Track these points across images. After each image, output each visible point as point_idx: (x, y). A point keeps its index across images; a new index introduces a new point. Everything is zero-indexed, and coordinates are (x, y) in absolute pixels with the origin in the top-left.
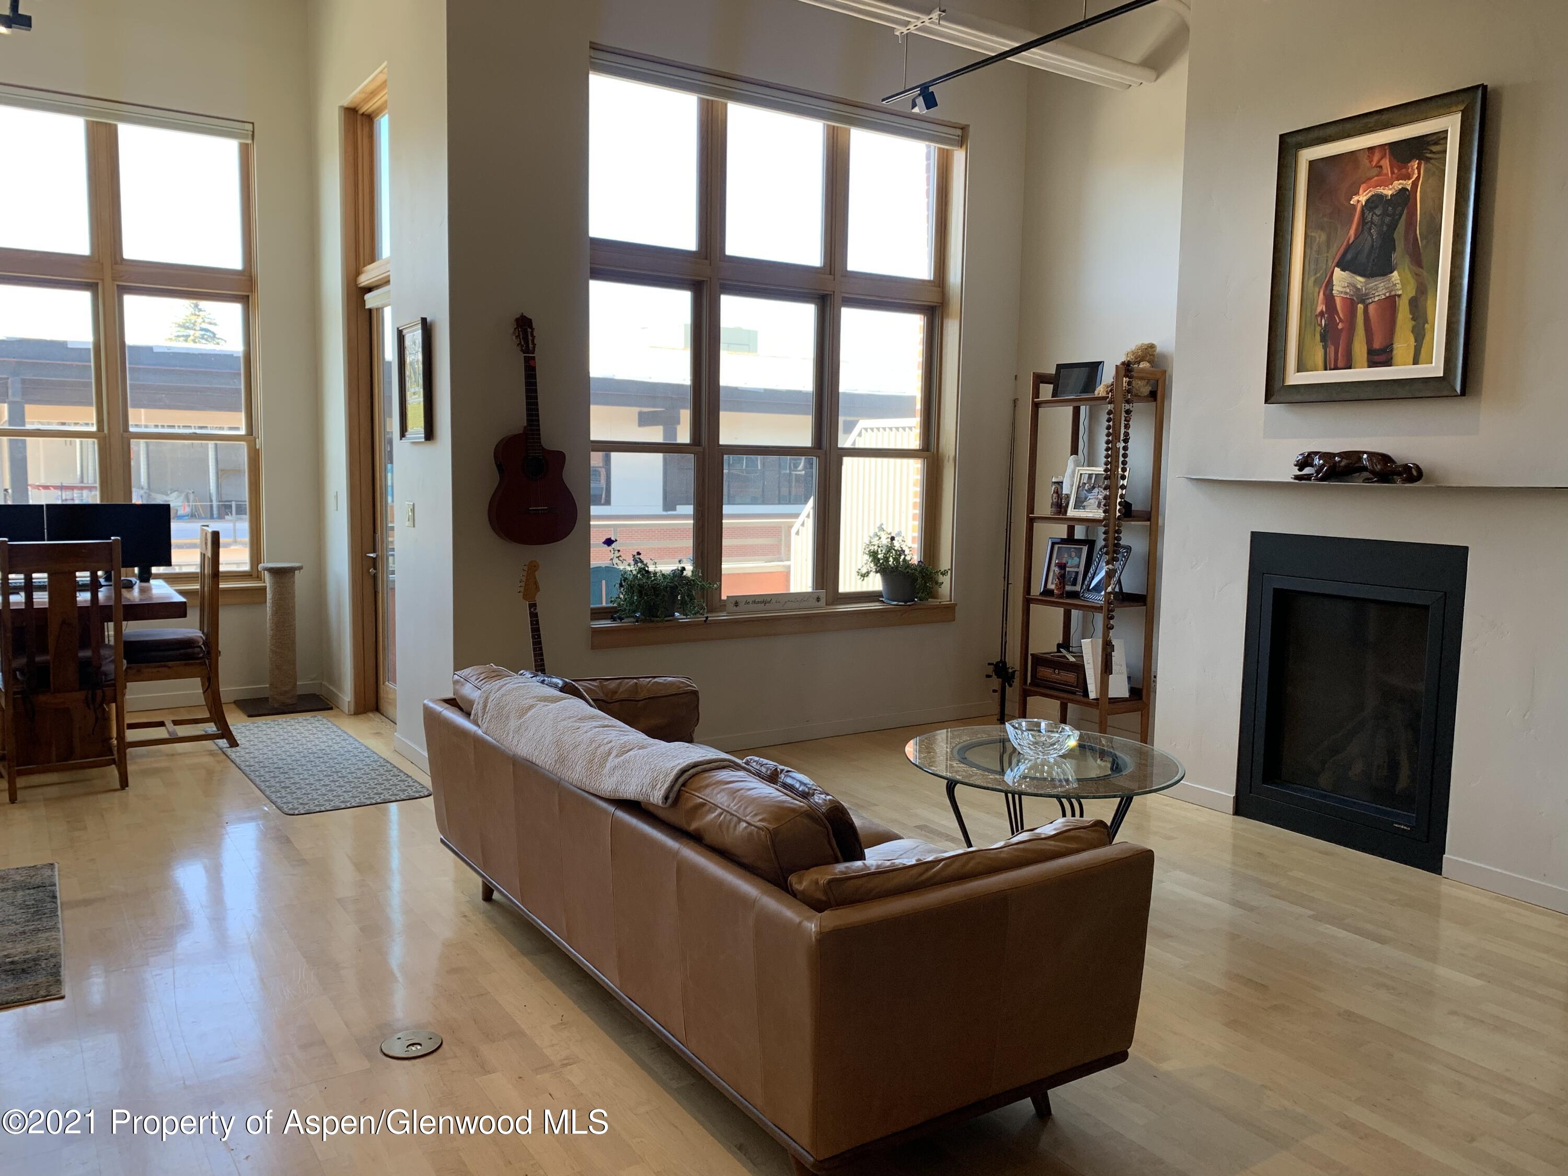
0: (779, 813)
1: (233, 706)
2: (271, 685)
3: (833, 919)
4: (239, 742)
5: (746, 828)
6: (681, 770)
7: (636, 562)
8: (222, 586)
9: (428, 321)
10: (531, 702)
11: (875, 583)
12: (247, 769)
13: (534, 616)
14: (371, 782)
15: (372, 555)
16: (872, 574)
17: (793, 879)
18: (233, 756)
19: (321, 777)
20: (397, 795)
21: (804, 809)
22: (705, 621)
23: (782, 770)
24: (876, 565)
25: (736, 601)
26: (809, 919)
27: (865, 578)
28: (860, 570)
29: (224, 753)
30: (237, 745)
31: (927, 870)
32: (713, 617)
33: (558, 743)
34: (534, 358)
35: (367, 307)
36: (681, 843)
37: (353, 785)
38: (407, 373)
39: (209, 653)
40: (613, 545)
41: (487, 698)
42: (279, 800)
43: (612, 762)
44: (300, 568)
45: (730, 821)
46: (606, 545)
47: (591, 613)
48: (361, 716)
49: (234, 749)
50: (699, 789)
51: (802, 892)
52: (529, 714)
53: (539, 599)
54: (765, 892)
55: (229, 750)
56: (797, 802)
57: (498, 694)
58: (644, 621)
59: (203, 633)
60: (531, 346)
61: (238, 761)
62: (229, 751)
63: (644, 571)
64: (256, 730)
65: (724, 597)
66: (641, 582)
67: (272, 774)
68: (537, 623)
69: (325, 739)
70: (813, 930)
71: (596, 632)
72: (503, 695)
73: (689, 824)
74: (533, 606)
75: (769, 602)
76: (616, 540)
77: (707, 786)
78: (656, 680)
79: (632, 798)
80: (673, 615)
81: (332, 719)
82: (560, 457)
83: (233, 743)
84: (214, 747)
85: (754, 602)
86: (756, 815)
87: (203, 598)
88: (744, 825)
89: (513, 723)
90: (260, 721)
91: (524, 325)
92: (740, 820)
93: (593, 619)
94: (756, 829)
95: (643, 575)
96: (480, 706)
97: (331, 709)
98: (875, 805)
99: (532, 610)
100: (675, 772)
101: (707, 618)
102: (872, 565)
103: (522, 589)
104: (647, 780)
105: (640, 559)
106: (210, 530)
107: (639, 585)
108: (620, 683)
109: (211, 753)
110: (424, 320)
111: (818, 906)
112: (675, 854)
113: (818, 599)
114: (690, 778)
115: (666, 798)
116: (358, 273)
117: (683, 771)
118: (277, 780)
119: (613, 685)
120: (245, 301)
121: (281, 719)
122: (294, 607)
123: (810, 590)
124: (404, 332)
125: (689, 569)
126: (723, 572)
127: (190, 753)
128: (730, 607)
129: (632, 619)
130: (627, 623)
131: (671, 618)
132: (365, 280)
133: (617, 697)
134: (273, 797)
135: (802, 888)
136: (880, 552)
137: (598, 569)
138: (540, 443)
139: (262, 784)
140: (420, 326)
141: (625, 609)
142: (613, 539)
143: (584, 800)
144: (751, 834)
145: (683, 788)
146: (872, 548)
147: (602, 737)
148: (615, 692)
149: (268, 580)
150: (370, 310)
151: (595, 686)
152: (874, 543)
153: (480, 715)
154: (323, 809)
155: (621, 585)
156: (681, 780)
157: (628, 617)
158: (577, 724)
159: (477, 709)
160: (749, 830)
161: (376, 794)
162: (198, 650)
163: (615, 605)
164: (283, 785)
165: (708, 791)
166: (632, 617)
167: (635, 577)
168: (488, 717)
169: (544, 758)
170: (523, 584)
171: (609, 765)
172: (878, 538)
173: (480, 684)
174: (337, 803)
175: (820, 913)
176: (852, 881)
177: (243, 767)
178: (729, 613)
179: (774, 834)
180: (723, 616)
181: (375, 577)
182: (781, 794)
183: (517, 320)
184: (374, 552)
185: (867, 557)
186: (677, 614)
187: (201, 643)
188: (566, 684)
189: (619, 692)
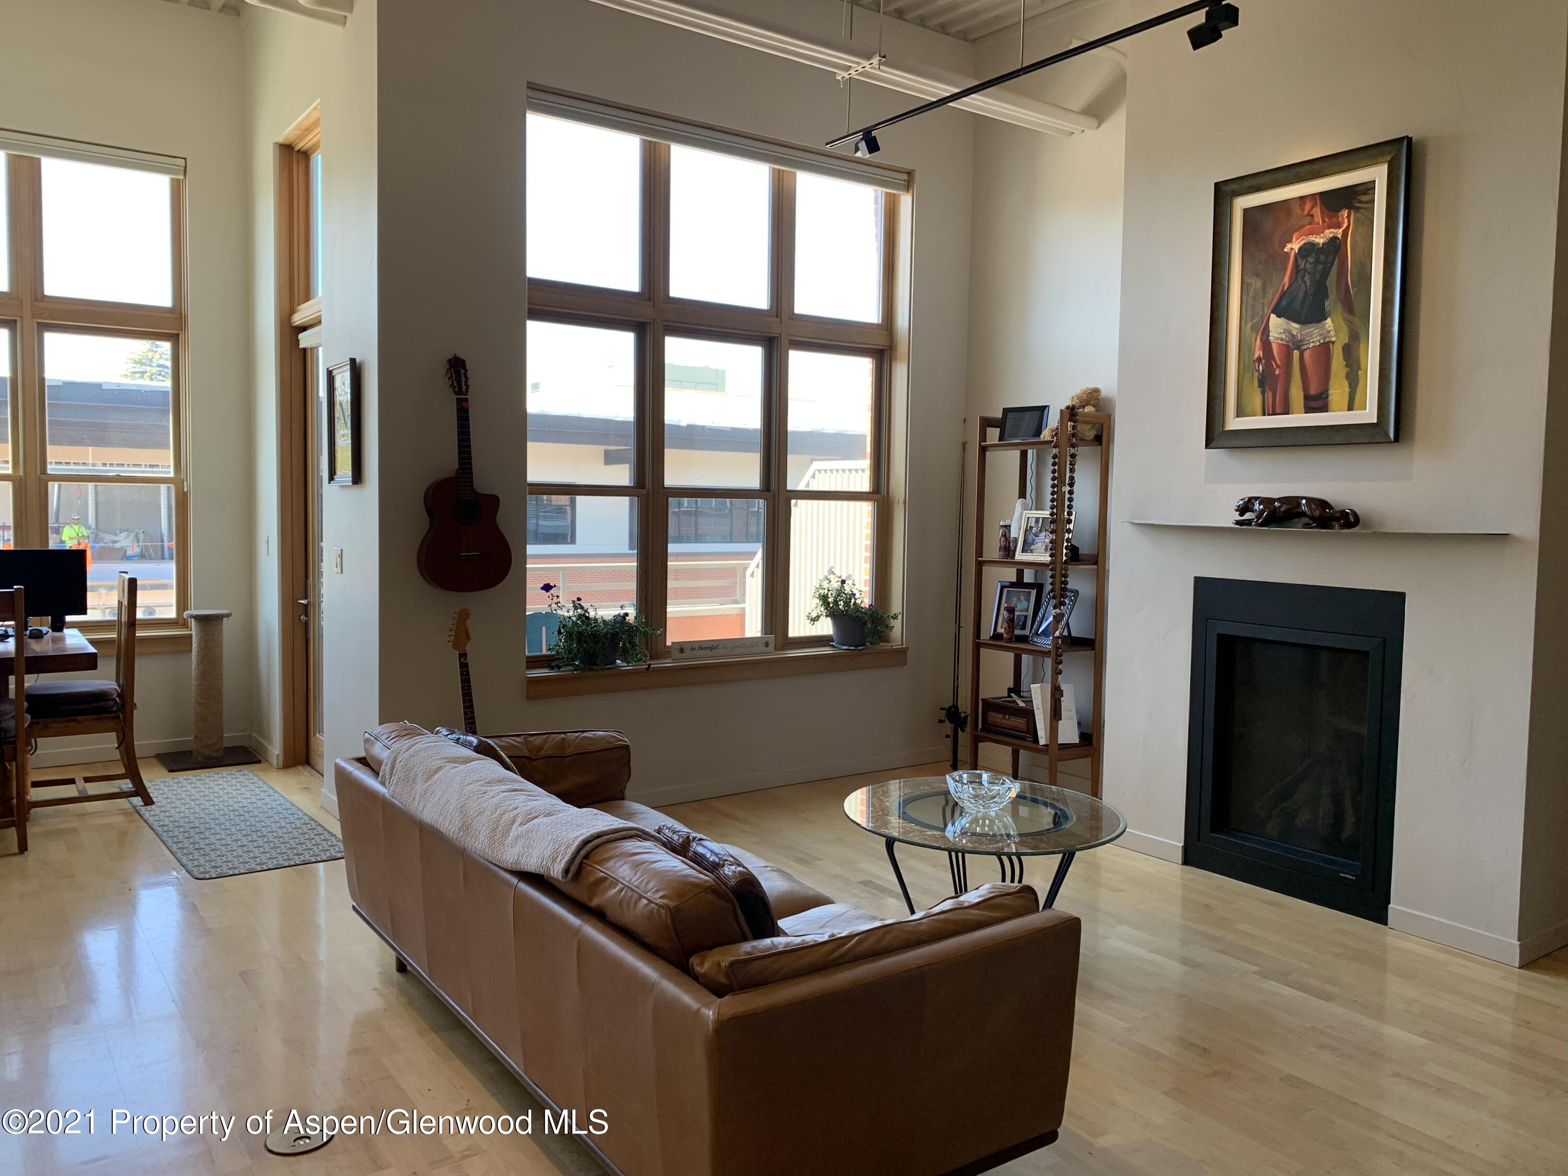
0: (682, 888)
1: (154, 760)
2: (195, 738)
3: (732, 1005)
4: (154, 800)
5: (646, 905)
6: (583, 841)
7: (576, 608)
8: (139, 634)
9: (357, 361)
10: (439, 763)
11: (826, 627)
12: (160, 829)
13: (464, 667)
14: (292, 842)
15: (303, 602)
16: (822, 618)
17: (694, 960)
18: (147, 815)
19: (240, 836)
20: (317, 855)
21: (708, 884)
22: (648, 669)
23: (694, 838)
24: (826, 609)
25: (681, 648)
26: (708, 1006)
27: (815, 622)
28: (810, 614)
29: (137, 812)
30: (153, 803)
31: (839, 947)
32: (655, 664)
33: (462, 808)
34: (466, 400)
35: (301, 346)
36: (582, 920)
37: (272, 845)
38: (337, 415)
39: (123, 706)
40: (552, 591)
41: (395, 759)
42: (190, 863)
43: (515, 831)
44: (228, 615)
45: (631, 897)
46: (544, 591)
47: (527, 662)
48: (292, 770)
49: (148, 808)
50: (600, 863)
51: (704, 975)
52: (436, 776)
53: (470, 648)
54: (664, 975)
55: (143, 808)
56: (702, 876)
57: (406, 755)
58: (582, 670)
59: (119, 685)
60: (464, 387)
61: (151, 820)
62: (143, 810)
63: (584, 618)
64: (175, 787)
65: (669, 643)
66: (580, 629)
67: (186, 835)
68: (468, 673)
69: (248, 795)
70: (711, 1018)
71: (532, 682)
72: (411, 756)
73: (591, 900)
74: (463, 655)
75: (716, 648)
76: (555, 586)
77: (610, 859)
78: (585, 734)
79: (533, 871)
80: (615, 662)
81: (259, 773)
82: (494, 501)
83: (148, 801)
84: (128, 806)
85: (701, 648)
86: (657, 891)
87: (119, 648)
88: (645, 902)
89: (420, 787)
90: (182, 776)
91: (457, 366)
92: (641, 897)
93: (528, 668)
94: (657, 907)
95: (582, 622)
96: (388, 768)
97: (259, 762)
98: (821, 860)
99: (462, 659)
100: (577, 843)
101: (649, 665)
102: (822, 609)
103: (452, 638)
104: (548, 853)
105: (580, 605)
106: (127, 577)
107: (578, 632)
108: (547, 739)
109: (125, 813)
110: (353, 361)
111: (719, 991)
112: (578, 931)
113: (767, 644)
114: (593, 850)
115: (566, 871)
116: (292, 312)
117: (586, 842)
118: (191, 840)
119: (538, 741)
120: (174, 338)
121: (203, 773)
122: (221, 657)
123: (759, 635)
124: (335, 372)
125: (632, 614)
126: (668, 616)
127: (100, 812)
128: (676, 654)
129: (571, 668)
130: (565, 671)
131: (612, 666)
132: (299, 318)
133: (542, 753)
134: (184, 861)
135: (703, 970)
136: (830, 596)
137: (537, 616)
138: (473, 486)
139: (175, 846)
140: (348, 367)
141: (564, 658)
142: (552, 584)
143: (487, 869)
144: (651, 911)
145: (585, 861)
146: (822, 592)
147: (508, 802)
148: (540, 749)
149: (194, 630)
150: (305, 350)
151: (518, 742)
152: (824, 587)
153: (388, 777)
154: (236, 872)
155: (560, 633)
156: (583, 852)
157: (565, 666)
158: (485, 788)
159: (385, 769)
160: (649, 908)
161: (296, 854)
162: (112, 702)
163: (553, 653)
164: (196, 846)
165: (610, 864)
166: (571, 665)
167: (575, 623)
168: (395, 778)
169: (449, 825)
170: (453, 633)
171: (513, 834)
172: (828, 582)
173: (389, 743)
174: (253, 866)
175: (720, 998)
176: (756, 962)
177: (155, 827)
178: (674, 660)
179: (674, 912)
180: (668, 663)
181: (306, 625)
182: (687, 867)
183: (449, 361)
184: (306, 598)
185: (818, 601)
186: (618, 662)
187: (115, 696)
188: (480, 742)
189: (545, 748)
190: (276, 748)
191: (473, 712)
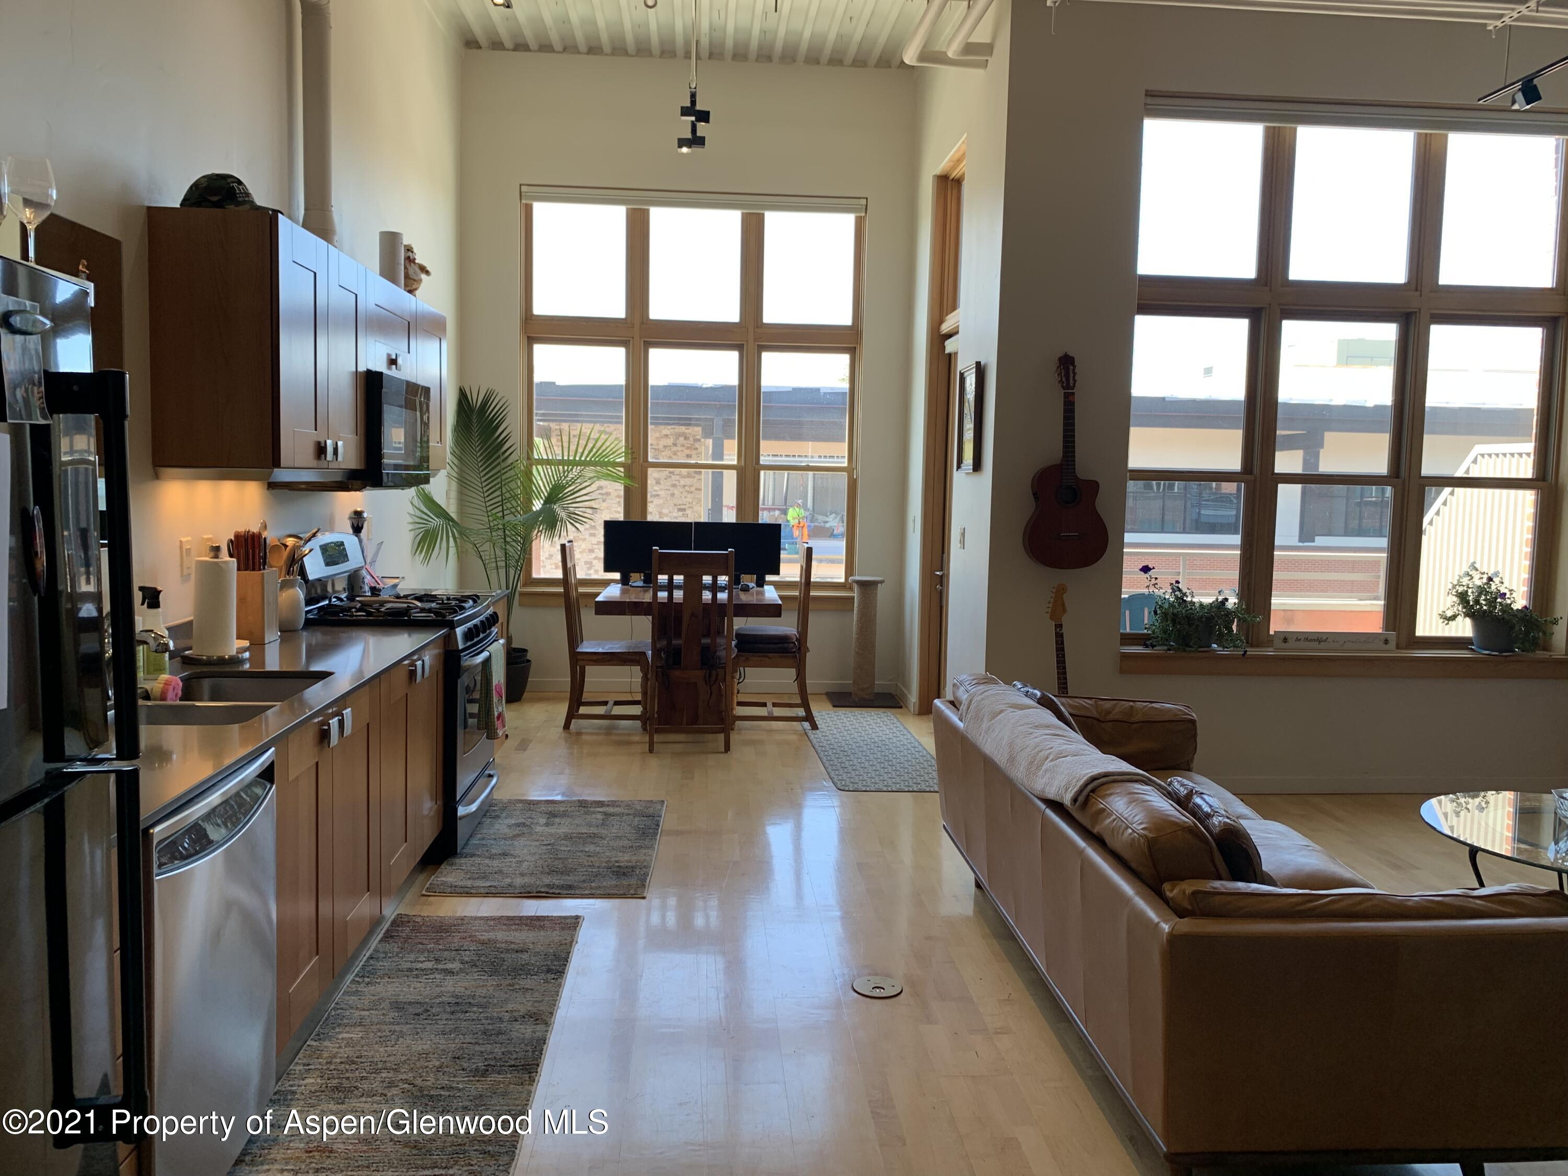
0: (1160, 824)
1: (824, 697)
2: (854, 682)
3: (1186, 925)
4: (819, 726)
5: (1131, 834)
6: (1091, 777)
7: (1174, 591)
8: (812, 593)
9: (982, 363)
10: (1002, 707)
11: (1464, 628)
12: (820, 749)
13: (1059, 637)
14: (914, 773)
15: (938, 573)
16: (1460, 618)
17: (1166, 886)
18: (812, 737)
19: (875, 763)
20: (930, 787)
21: (1187, 825)
22: (1244, 655)
23: (1197, 792)
24: (1464, 607)
25: (1285, 637)
26: (1166, 922)
27: (1450, 622)
28: (1444, 612)
29: (806, 733)
30: (818, 729)
32: (1251, 652)
33: (1011, 744)
34: (1073, 394)
35: (947, 351)
36: (1086, 843)
37: (898, 773)
38: (966, 411)
39: (799, 648)
40: (1151, 573)
41: (971, 701)
42: (836, 777)
43: (1048, 764)
44: (882, 582)
45: (1120, 827)
46: (1142, 573)
47: (1121, 639)
48: (924, 717)
49: (814, 732)
50: (1103, 797)
51: (1172, 899)
52: (998, 717)
53: (1065, 620)
54: (1138, 893)
55: (810, 731)
56: (1184, 818)
57: (979, 698)
58: (1175, 650)
59: (798, 632)
60: (1071, 382)
61: (814, 741)
62: (810, 733)
63: (1181, 600)
64: (835, 718)
65: (1272, 633)
66: (1175, 611)
67: (837, 756)
68: (1062, 643)
69: (888, 732)
70: (1166, 931)
71: (1125, 656)
72: (983, 699)
73: (1093, 826)
74: (1059, 626)
75: (1325, 641)
76: (1154, 568)
77: (1111, 794)
78: (1154, 705)
79: (1053, 799)
80: (1211, 646)
81: (898, 716)
82: (1094, 486)
83: (814, 727)
84: (800, 728)
85: (1307, 639)
86: (1141, 824)
87: (800, 602)
88: (1130, 831)
89: (985, 725)
90: (842, 711)
91: (1066, 363)
92: (1128, 827)
93: (1122, 644)
94: (1137, 836)
95: (1179, 604)
96: (965, 707)
97: (901, 707)
99: (1058, 630)
100: (1085, 778)
101: (1246, 652)
102: (1460, 608)
103: (1050, 610)
104: (1063, 784)
105: (1178, 587)
106: (806, 546)
107: (1173, 613)
108: (1116, 704)
109: (795, 732)
110: (978, 364)
111: (1181, 913)
112: (1081, 852)
113: (1386, 642)
114: (1099, 786)
115: (1075, 800)
116: (941, 321)
117: (1094, 779)
118: (840, 760)
119: (1108, 705)
120: (852, 351)
121: (857, 711)
122: (875, 616)
123: (1380, 631)
124: (966, 374)
125: (1232, 601)
126: (1273, 607)
127: (781, 730)
128: (1278, 643)
129: (1166, 648)
130: (1159, 650)
131: (1206, 649)
132: (945, 328)
133: (1110, 717)
134: (832, 774)
135: (1171, 896)
136: (1469, 594)
137: (1133, 597)
138: (1075, 472)
139: (827, 762)
140: (974, 370)
141: (1158, 637)
142: (1151, 566)
143: (1027, 797)
144: (1133, 839)
145: (1091, 794)
146: (1460, 589)
147: (1047, 743)
148: (1108, 712)
149: (855, 594)
150: (950, 355)
151: (1089, 704)
152: (1464, 584)
153: (964, 715)
154: (868, 789)
155: (1155, 612)
156: (1090, 787)
157: (1160, 645)
158: (1032, 730)
159: (963, 708)
160: (1132, 836)
161: (915, 783)
162: (791, 645)
163: (1150, 632)
164: (843, 765)
165: (1111, 799)
166: (1166, 645)
167: (1171, 605)
168: (969, 716)
169: (1000, 758)
170: (1051, 605)
171: (1044, 767)
172: (1469, 578)
173: (970, 689)
174: (881, 786)
175: (1180, 918)
176: (1219, 897)
177: (816, 747)
178: (1277, 650)
179: (1151, 843)
180: (1270, 652)
181: (941, 593)
182: (1173, 809)
183: (1060, 359)
184: (942, 570)
185: (1455, 599)
186: (1215, 646)
187: (794, 640)
188: (1043, 696)
189: (1114, 712)
190: (913, 698)
191: (1065, 678)
